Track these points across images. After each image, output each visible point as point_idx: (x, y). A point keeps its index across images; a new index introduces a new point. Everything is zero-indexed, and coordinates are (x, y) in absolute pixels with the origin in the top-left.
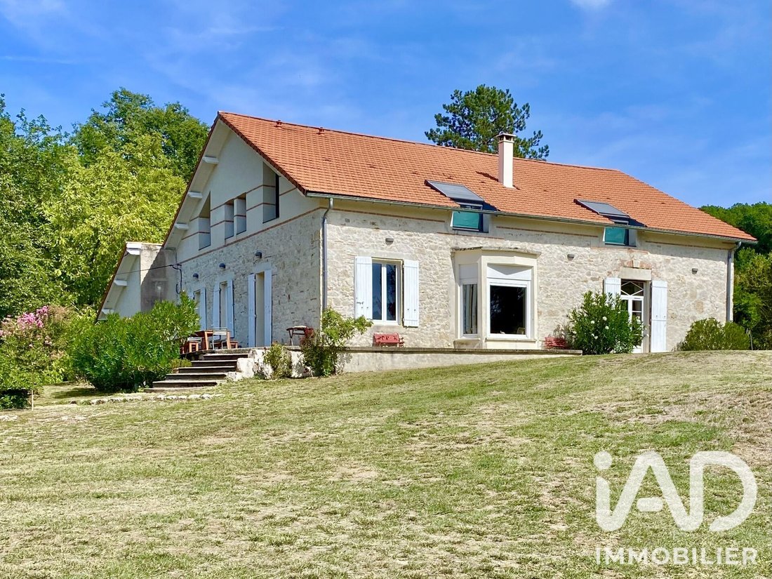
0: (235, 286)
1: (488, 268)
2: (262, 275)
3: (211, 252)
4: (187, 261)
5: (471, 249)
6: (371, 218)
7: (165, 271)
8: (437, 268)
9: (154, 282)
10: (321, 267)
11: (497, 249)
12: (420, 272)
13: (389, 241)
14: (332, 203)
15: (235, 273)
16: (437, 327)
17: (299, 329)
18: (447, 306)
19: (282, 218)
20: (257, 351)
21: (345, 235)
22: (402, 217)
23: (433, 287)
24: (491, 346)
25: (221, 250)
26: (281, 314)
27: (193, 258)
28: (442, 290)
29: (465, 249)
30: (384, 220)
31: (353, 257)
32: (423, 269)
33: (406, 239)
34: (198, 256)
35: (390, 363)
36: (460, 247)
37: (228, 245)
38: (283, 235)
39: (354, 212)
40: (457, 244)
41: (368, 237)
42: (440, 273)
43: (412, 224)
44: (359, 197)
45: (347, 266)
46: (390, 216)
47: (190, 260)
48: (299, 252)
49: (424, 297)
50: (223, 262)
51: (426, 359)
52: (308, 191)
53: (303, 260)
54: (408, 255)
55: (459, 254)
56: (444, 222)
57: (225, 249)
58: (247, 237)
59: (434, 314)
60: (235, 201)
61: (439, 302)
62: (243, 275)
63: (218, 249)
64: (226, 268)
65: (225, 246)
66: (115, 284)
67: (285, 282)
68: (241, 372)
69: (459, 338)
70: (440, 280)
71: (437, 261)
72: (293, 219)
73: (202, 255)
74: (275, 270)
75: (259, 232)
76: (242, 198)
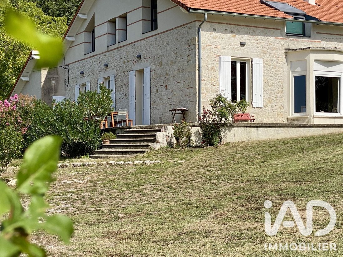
0: (117, 80)
1: (315, 63)
2: (141, 72)
3: (95, 55)
4: (73, 63)
5: (301, 49)
6: (230, 27)
7: (57, 71)
8: (275, 64)
9: (50, 78)
10: (197, 64)
11: (321, 49)
12: (264, 67)
13: (242, 45)
14: (206, 17)
15: (117, 71)
16: (275, 108)
17: (179, 110)
18: (282, 92)
19: (160, 30)
20: (168, 127)
21: (213, 40)
22: (251, 26)
23: (272, 78)
24: (317, 122)
25: (104, 54)
26: (158, 99)
27: (79, 61)
28: (279, 80)
29: (296, 49)
30: (239, 29)
31: (218, 56)
32: (266, 64)
33: (254, 42)
34: (84, 59)
35: (256, 135)
36: (291, 48)
37: (110, 50)
38: (161, 41)
39: (219, 23)
40: (288, 46)
41: (228, 42)
42: (277, 67)
43: (259, 31)
44: (225, 12)
45: (215, 63)
46: (243, 26)
47: (76, 62)
48: (175, 53)
49: (267, 85)
50: (106, 63)
51: (280, 132)
52: (190, 8)
53: (179, 59)
54: (255, 54)
55: (291, 54)
56: (279, 29)
57: (107, 54)
58: (128, 45)
59: (273, 98)
60: (117, 20)
61: (276, 89)
62: (124, 72)
63: (102, 53)
64: (109, 67)
65: (107, 52)
66: (21, 80)
67: (163, 76)
68: (159, 143)
69: (291, 116)
70: (276, 73)
71: (275, 59)
72: (170, 30)
73: (87, 58)
74: (154, 67)
75: (138, 41)
76: (124, 17)
